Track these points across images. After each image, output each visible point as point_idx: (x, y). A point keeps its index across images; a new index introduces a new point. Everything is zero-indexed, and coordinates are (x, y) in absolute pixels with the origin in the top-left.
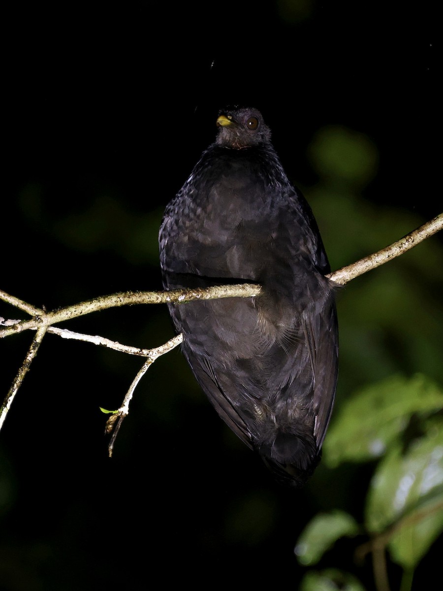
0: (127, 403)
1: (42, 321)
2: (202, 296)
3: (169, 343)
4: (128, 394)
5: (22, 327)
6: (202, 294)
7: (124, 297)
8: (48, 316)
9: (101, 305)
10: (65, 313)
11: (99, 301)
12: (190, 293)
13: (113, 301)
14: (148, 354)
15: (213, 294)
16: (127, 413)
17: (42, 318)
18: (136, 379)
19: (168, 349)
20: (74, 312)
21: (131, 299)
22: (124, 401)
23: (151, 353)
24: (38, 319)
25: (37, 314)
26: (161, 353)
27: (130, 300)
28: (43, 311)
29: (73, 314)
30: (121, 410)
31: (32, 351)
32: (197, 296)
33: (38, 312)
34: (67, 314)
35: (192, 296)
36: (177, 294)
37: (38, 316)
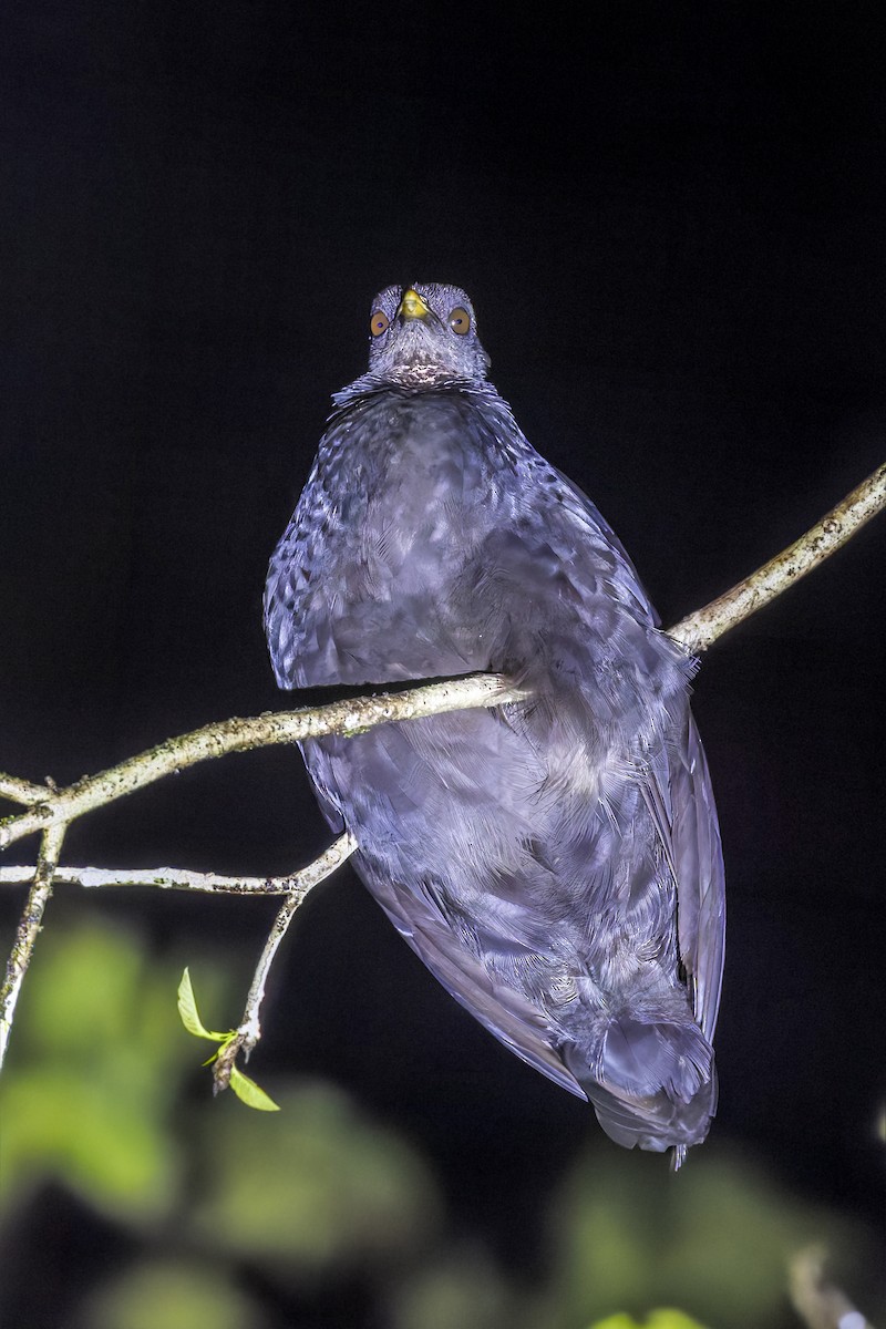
0: (253, 1011)
1: (52, 814)
2: (396, 712)
3: (329, 852)
4: (253, 990)
5: (10, 833)
6: (396, 709)
7: (226, 732)
8: (64, 799)
9: (176, 757)
10: (100, 787)
11: (171, 750)
12: (367, 707)
13: (203, 745)
14: (286, 888)
15: (420, 704)
16: (258, 1036)
17: (51, 806)
18: (266, 951)
19: (329, 868)
20: (118, 784)
21: (241, 736)
22: (247, 1009)
23: (292, 883)
24: (40, 809)
25: (36, 798)
26: (314, 879)
27: (239, 738)
28: (50, 791)
29: (117, 787)
30: (243, 1030)
31: (41, 884)
32: (385, 714)
33: (40, 794)
34: (104, 789)
35: (373, 715)
36: (341, 713)
37: (39, 802)
